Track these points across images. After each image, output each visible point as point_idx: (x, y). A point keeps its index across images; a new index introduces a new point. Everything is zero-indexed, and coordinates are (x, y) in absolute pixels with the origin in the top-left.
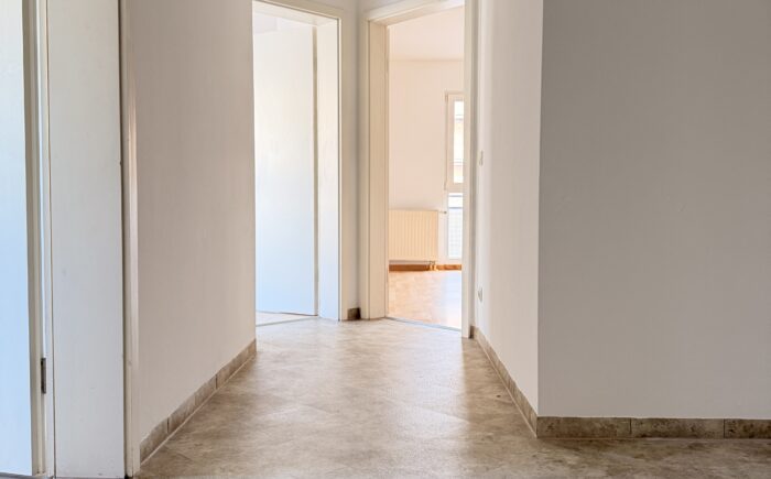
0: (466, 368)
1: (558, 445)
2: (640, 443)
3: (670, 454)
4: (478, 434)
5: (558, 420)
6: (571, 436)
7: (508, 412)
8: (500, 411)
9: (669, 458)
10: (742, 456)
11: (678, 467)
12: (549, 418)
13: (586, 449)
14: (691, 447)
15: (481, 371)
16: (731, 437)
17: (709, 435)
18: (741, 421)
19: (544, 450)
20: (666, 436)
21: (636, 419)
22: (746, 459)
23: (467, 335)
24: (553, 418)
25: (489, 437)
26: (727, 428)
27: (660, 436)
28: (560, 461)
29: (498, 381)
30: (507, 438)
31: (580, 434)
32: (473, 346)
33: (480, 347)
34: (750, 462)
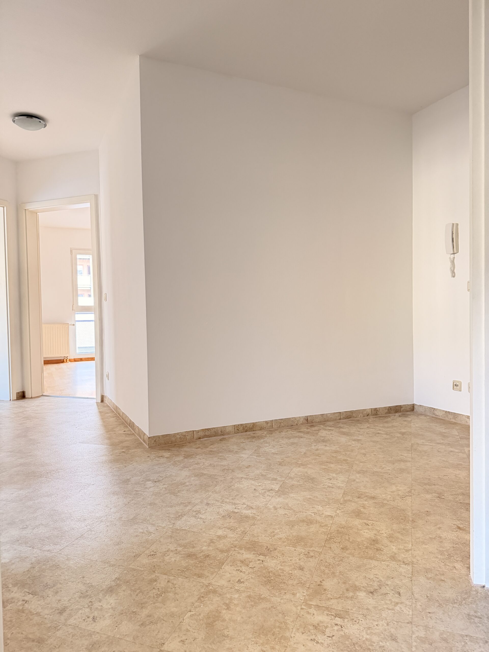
0: (102, 419)
1: (160, 450)
2: (198, 442)
3: (212, 444)
4: (117, 451)
5: (159, 437)
6: (165, 444)
7: (131, 438)
8: (127, 439)
9: (212, 446)
10: (242, 440)
11: (215, 449)
12: (154, 437)
13: (173, 449)
14: (221, 440)
15: (112, 419)
16: (238, 433)
17: (228, 433)
18: (241, 425)
19: (153, 453)
20: (210, 437)
21: (196, 431)
22: (244, 441)
23: (99, 401)
24: (156, 436)
25: (123, 452)
26: (236, 429)
27: (207, 437)
28: (162, 456)
29: (123, 424)
30: (133, 451)
31: (170, 442)
32: (104, 407)
33: (108, 406)
34: (245, 442)
